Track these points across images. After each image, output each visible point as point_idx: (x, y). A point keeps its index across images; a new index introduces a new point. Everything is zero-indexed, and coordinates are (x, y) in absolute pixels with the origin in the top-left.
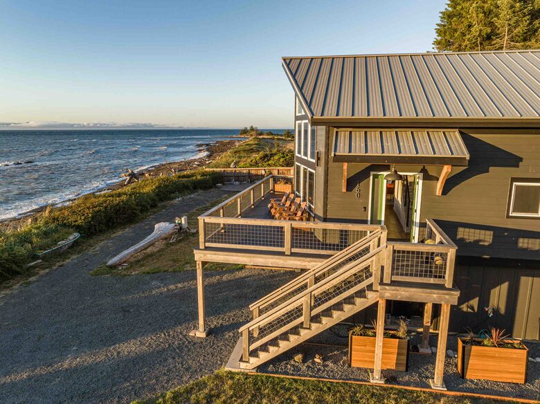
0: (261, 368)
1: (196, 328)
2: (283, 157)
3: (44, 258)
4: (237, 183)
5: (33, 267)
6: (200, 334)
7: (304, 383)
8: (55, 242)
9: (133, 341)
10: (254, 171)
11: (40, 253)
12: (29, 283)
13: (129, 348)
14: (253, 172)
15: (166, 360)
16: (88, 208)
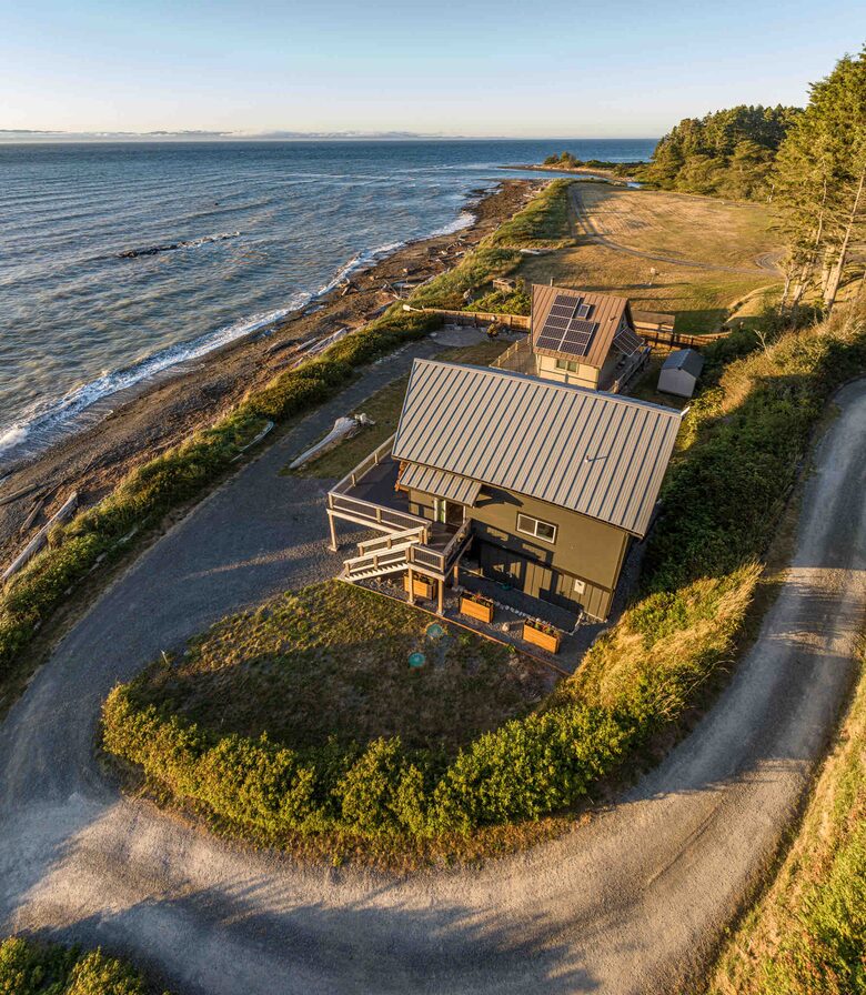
0: (357, 582)
1: (330, 543)
2: (522, 301)
3: (245, 452)
4: (459, 328)
5: (237, 462)
6: (333, 548)
7: (374, 595)
8: (252, 437)
9: (294, 548)
10: (481, 315)
11: (242, 449)
12: (234, 480)
13: (292, 553)
14: (481, 317)
15: (309, 565)
16: (282, 396)
